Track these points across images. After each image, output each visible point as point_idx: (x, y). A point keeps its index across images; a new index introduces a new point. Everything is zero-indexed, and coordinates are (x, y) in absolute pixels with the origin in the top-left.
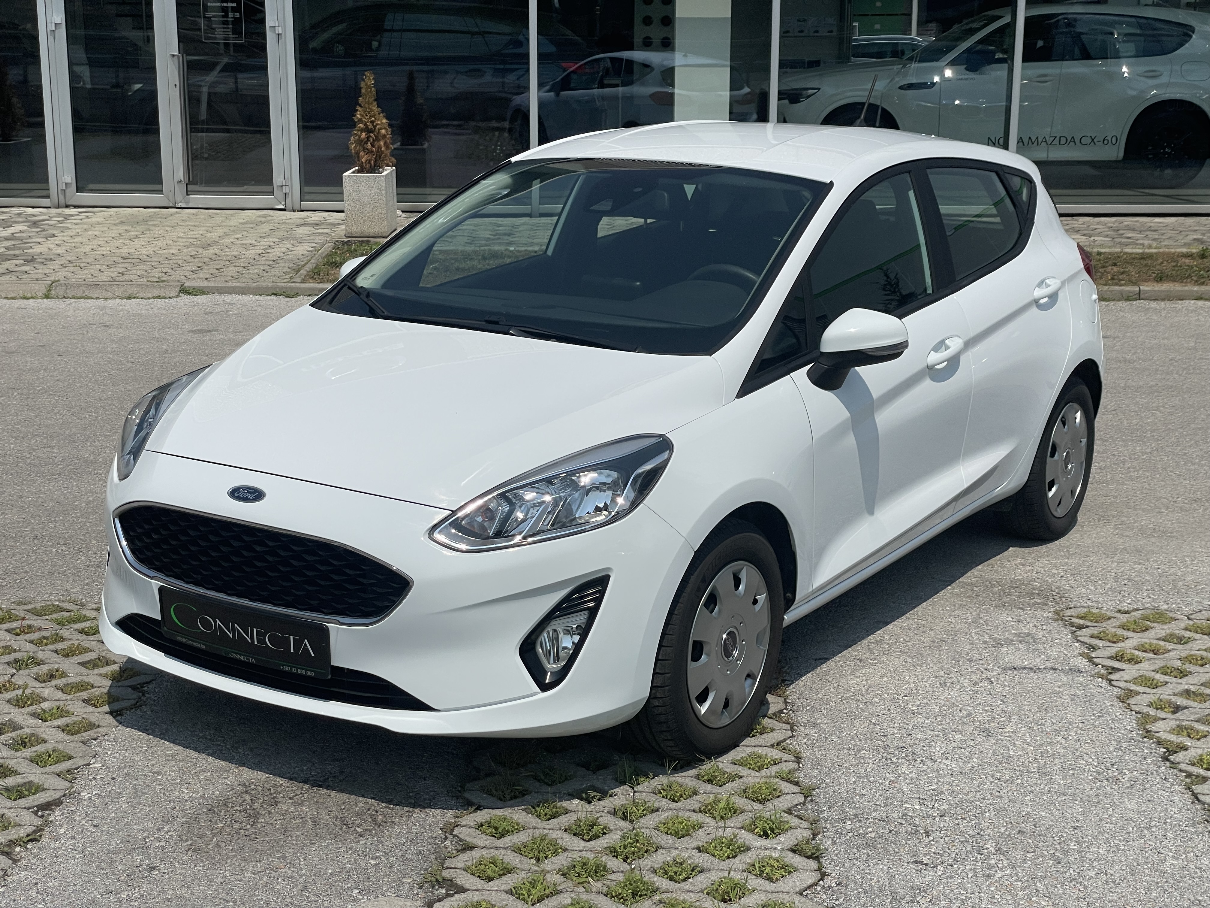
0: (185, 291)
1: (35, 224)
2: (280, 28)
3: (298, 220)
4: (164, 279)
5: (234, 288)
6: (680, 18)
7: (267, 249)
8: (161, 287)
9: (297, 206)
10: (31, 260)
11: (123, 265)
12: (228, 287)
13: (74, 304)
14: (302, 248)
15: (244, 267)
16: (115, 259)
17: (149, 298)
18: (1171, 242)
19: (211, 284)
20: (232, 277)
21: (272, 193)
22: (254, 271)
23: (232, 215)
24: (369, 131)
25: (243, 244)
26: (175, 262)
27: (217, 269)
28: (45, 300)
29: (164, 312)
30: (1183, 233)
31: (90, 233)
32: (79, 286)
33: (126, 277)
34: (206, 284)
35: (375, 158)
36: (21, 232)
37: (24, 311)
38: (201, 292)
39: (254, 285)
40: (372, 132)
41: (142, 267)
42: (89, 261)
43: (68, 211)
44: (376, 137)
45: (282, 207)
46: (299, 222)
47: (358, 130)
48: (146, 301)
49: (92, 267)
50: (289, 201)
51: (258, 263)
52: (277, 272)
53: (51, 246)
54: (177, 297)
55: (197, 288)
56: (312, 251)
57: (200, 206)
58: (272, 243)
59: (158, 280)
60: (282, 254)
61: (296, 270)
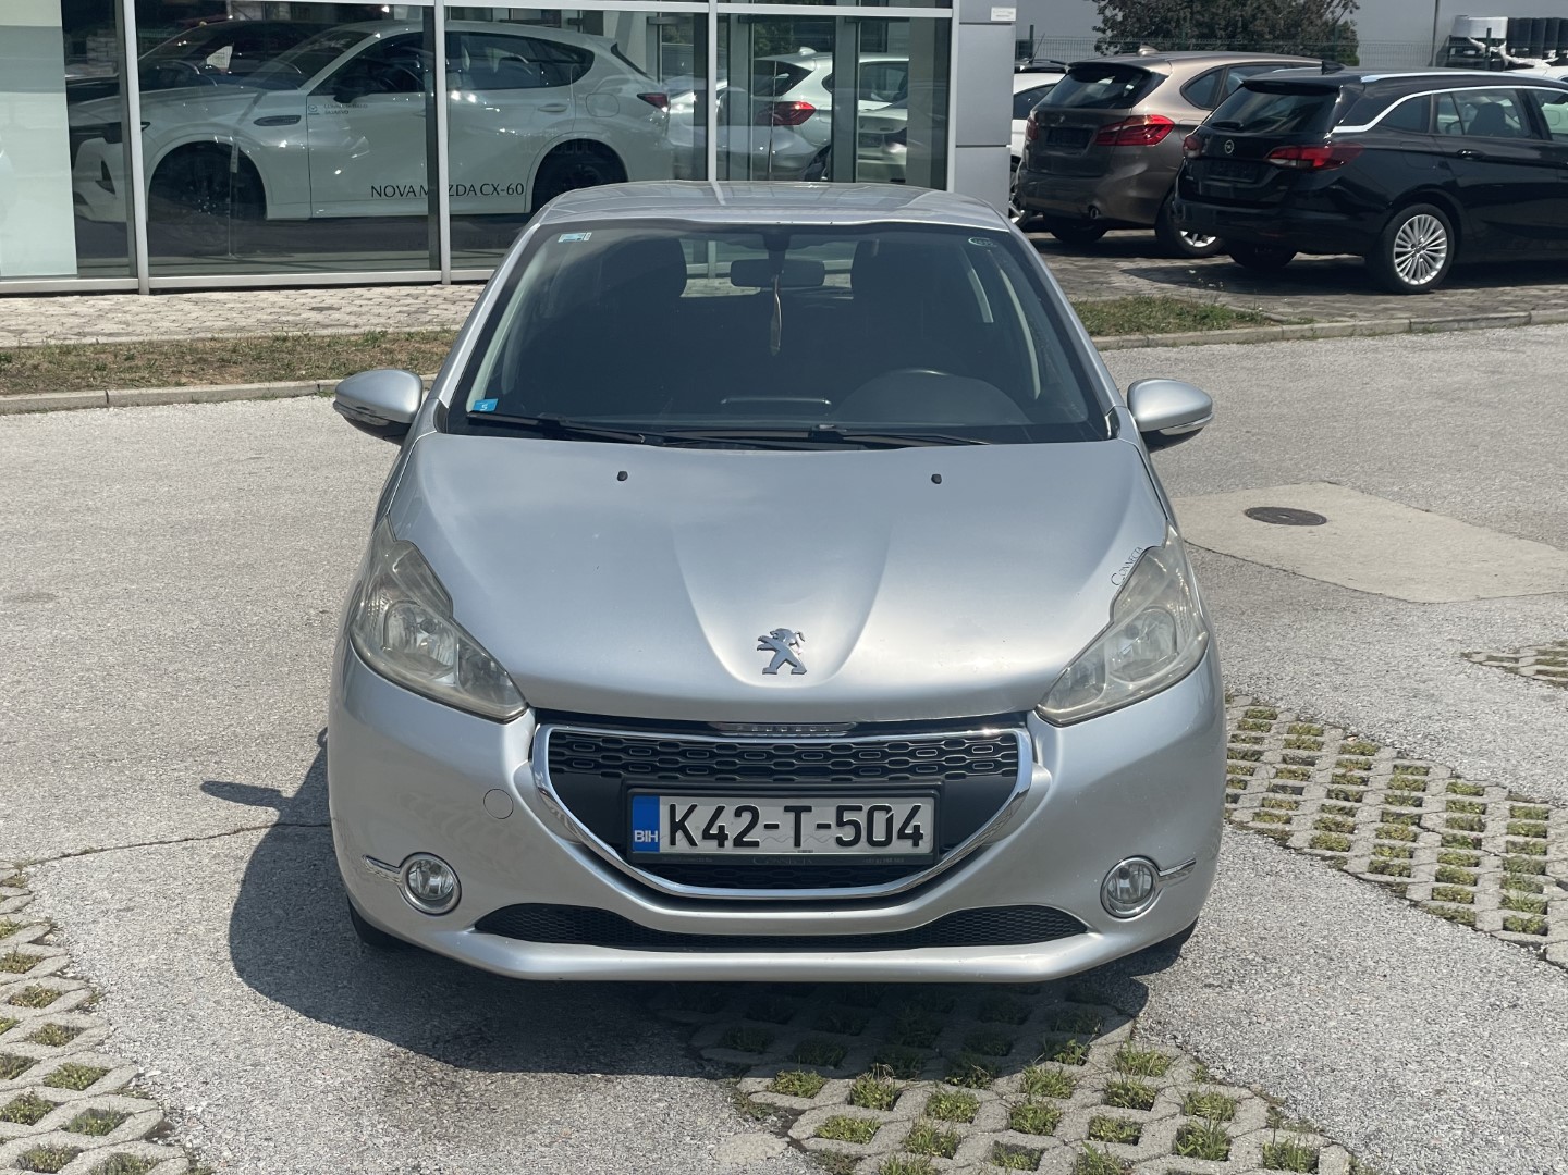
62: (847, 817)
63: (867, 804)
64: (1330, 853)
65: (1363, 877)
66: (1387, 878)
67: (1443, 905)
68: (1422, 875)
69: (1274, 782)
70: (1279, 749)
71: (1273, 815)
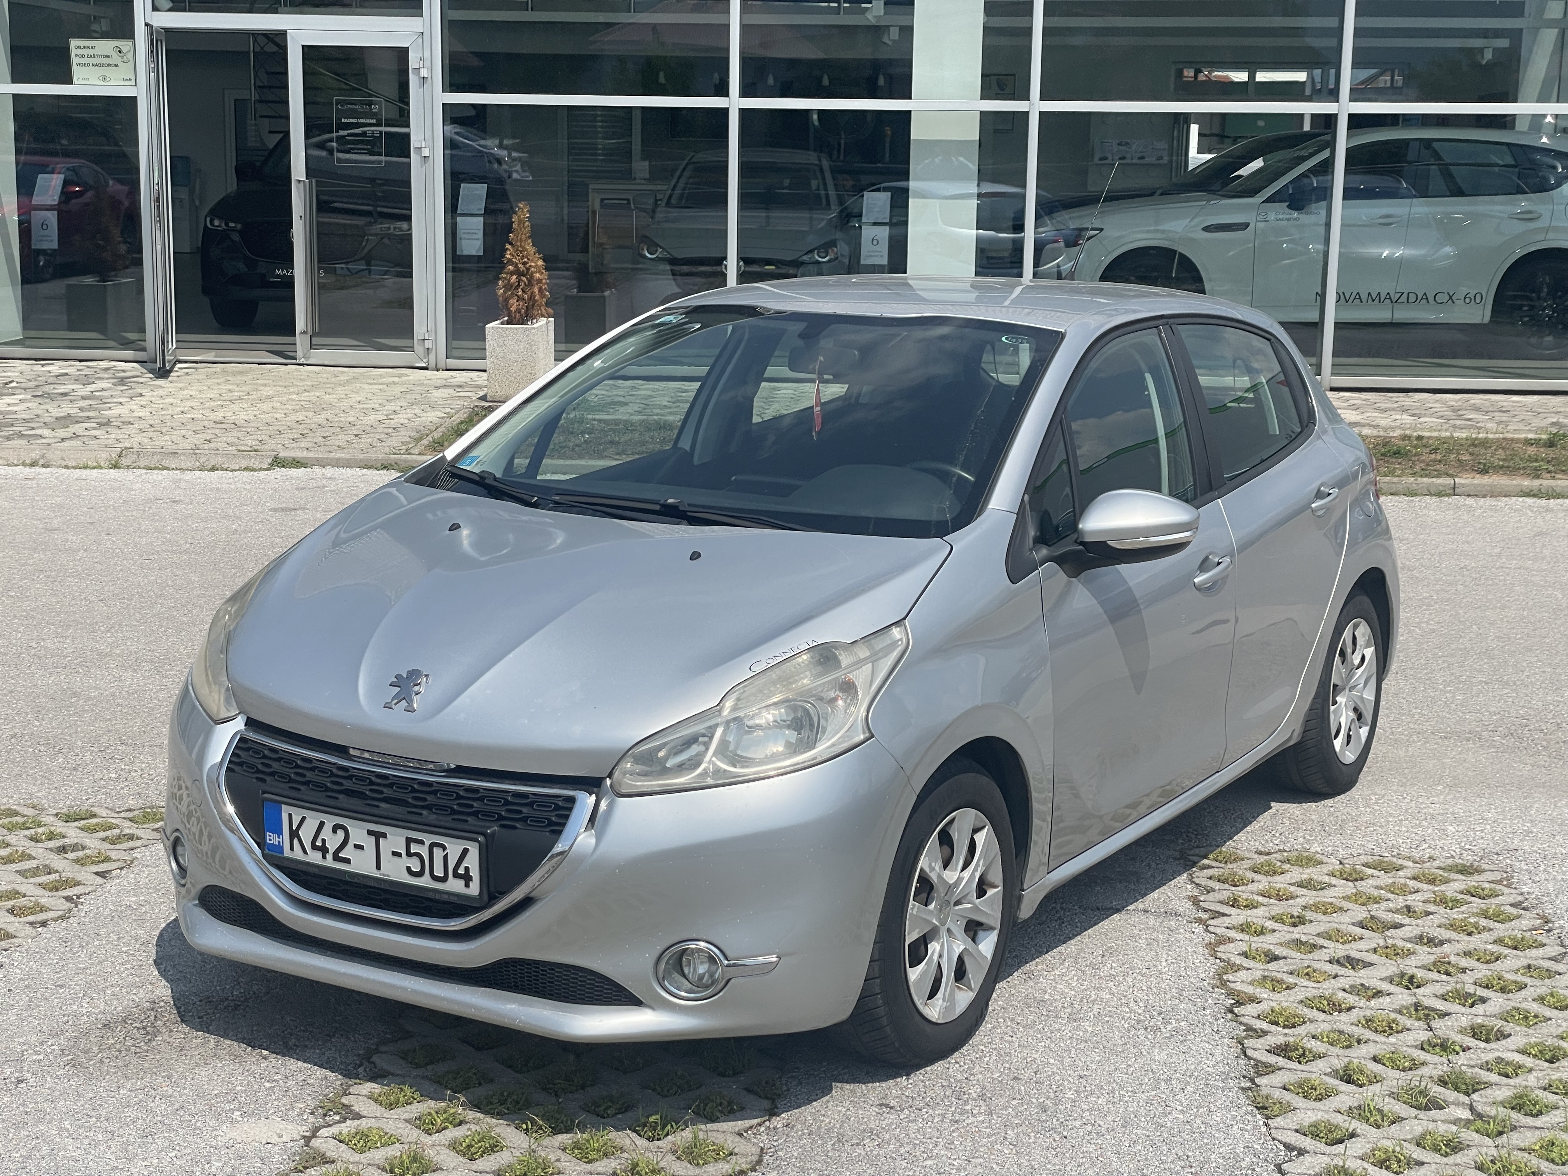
0: (278, 462)
1: (122, 381)
2: (427, 150)
3: (439, 381)
4: (258, 448)
5: (338, 459)
7: (390, 414)
8: (251, 457)
9: (442, 364)
10: (105, 424)
11: (213, 431)
12: (331, 459)
13: (144, 476)
15: (356, 436)
16: (206, 423)
17: (235, 470)
18: (1521, 426)
19: (311, 455)
20: (339, 447)
21: (412, 348)
22: (366, 440)
23: (361, 374)
24: (520, 274)
25: (363, 408)
26: (277, 428)
27: (324, 437)
28: (112, 471)
29: (248, 487)
30: (1541, 415)
31: (185, 392)
32: (154, 454)
33: (212, 445)
34: (305, 454)
35: (527, 307)
36: (103, 390)
37: (84, 483)
38: (297, 463)
39: (361, 457)
40: (525, 275)
41: (235, 433)
42: (174, 425)
44: (529, 281)
45: (423, 365)
46: (439, 383)
47: (506, 273)
48: (230, 473)
49: (175, 432)
50: (432, 357)
51: (375, 431)
52: (394, 442)
53: (134, 407)
54: (267, 469)
55: (294, 459)
56: (443, 418)
57: (326, 363)
58: (399, 408)
59: (249, 449)
60: (406, 421)
61: (418, 440)
62: (414, 848)
63: (428, 839)
64: (1265, 1026)
65: (1249, 1052)
66: (1272, 1059)
67: (1277, 1094)
68: (1320, 1065)
69: (1355, 954)
70: (1429, 926)
71: (1280, 982)
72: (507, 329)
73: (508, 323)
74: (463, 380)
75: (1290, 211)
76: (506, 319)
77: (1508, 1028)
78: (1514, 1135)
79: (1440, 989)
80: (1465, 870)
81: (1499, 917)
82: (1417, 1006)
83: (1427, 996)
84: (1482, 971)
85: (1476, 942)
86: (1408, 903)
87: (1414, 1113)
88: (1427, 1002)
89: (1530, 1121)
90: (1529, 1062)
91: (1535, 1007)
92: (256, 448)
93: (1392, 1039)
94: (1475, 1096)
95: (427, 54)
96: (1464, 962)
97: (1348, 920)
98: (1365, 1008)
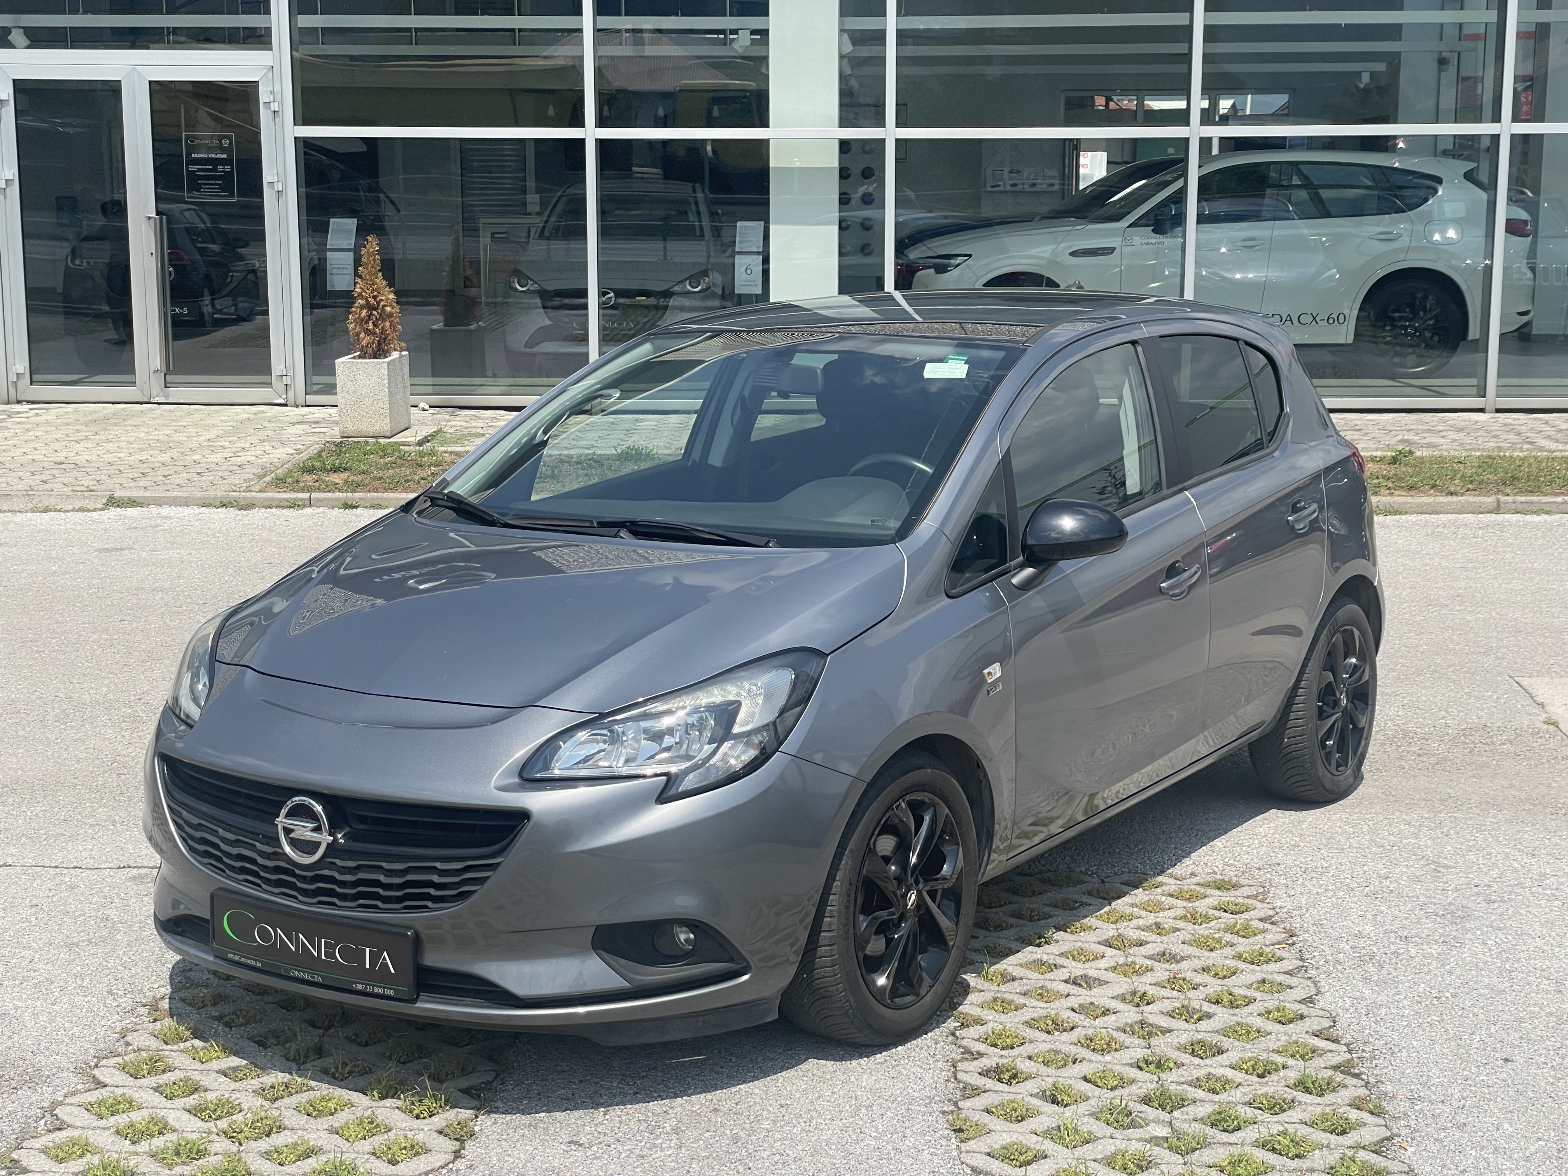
0: (113, 502)
2: (280, 184)
3: (296, 417)
4: (95, 488)
5: (175, 498)
6: (777, 169)
7: (238, 452)
8: (85, 497)
9: (301, 401)
11: (52, 472)
12: (168, 498)
14: (283, 451)
15: (199, 474)
16: (46, 465)
17: (68, 511)
19: (148, 494)
20: (178, 485)
21: (269, 384)
22: (208, 477)
23: (217, 412)
24: (371, 308)
25: (212, 446)
26: (118, 467)
27: (165, 476)
29: (78, 527)
31: (31, 433)
33: (48, 486)
34: (142, 493)
35: (378, 341)
38: (133, 503)
39: (199, 495)
40: (375, 309)
41: (75, 474)
42: (12, 466)
43: (17, 408)
44: (380, 314)
45: (282, 401)
46: (296, 419)
47: (357, 308)
48: (63, 515)
49: (12, 474)
50: (291, 394)
51: (219, 468)
52: (237, 479)
54: (102, 509)
55: (130, 499)
56: (292, 454)
57: (181, 401)
58: (248, 445)
59: (85, 489)
60: (254, 458)
61: (260, 477)
64: (982, 1048)
65: (960, 1076)
66: (982, 1082)
67: (976, 1117)
68: (1030, 1086)
69: (1092, 973)
70: (1173, 944)
71: (1010, 1003)
72: (357, 363)
73: (360, 357)
74: (321, 416)
75: (1155, 235)
76: (358, 353)
77: (1226, 1043)
78: (1206, 1152)
79: (1167, 1006)
80: (1220, 886)
81: (1246, 932)
82: (1142, 1023)
83: (1153, 1014)
84: (1214, 986)
85: (1215, 958)
86: (1158, 920)
87: (1110, 1130)
88: (1152, 1019)
89: (1225, 1137)
90: (1239, 1076)
91: (1258, 1022)
92: (92, 488)
93: (1108, 1058)
94: (1176, 1114)
95: (277, 88)
96: (1199, 979)
97: (1095, 939)
98: (1087, 1026)
